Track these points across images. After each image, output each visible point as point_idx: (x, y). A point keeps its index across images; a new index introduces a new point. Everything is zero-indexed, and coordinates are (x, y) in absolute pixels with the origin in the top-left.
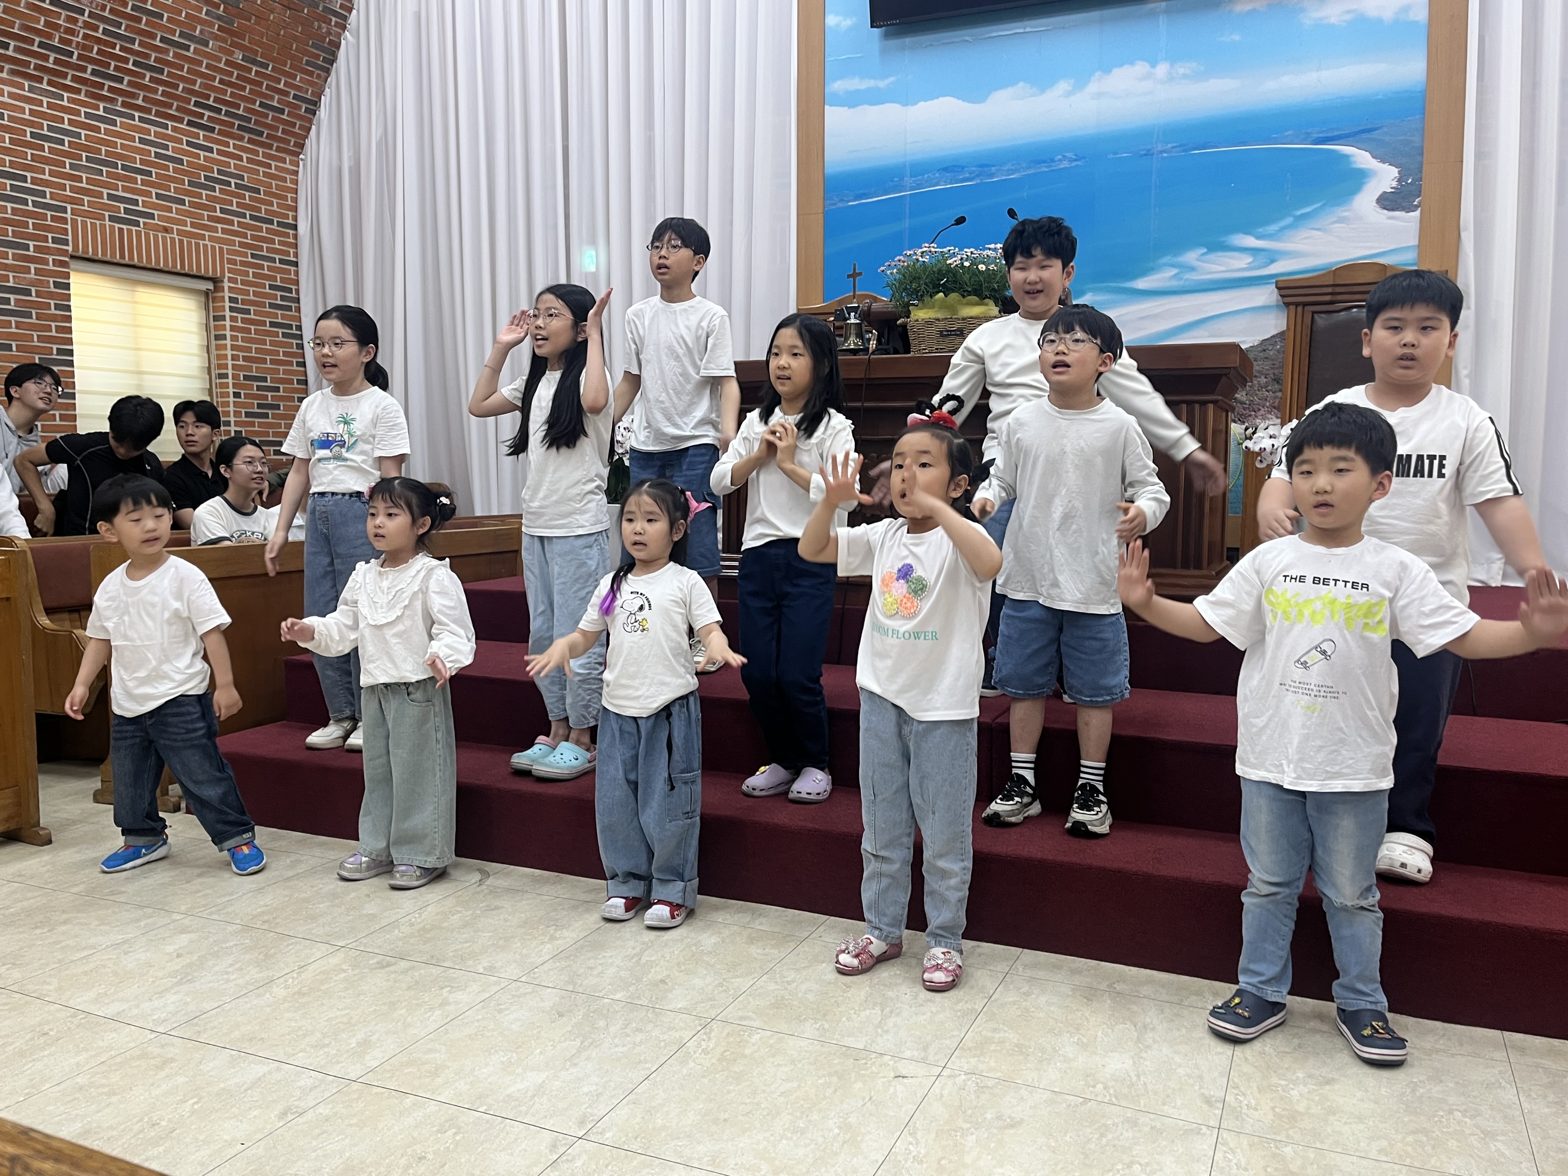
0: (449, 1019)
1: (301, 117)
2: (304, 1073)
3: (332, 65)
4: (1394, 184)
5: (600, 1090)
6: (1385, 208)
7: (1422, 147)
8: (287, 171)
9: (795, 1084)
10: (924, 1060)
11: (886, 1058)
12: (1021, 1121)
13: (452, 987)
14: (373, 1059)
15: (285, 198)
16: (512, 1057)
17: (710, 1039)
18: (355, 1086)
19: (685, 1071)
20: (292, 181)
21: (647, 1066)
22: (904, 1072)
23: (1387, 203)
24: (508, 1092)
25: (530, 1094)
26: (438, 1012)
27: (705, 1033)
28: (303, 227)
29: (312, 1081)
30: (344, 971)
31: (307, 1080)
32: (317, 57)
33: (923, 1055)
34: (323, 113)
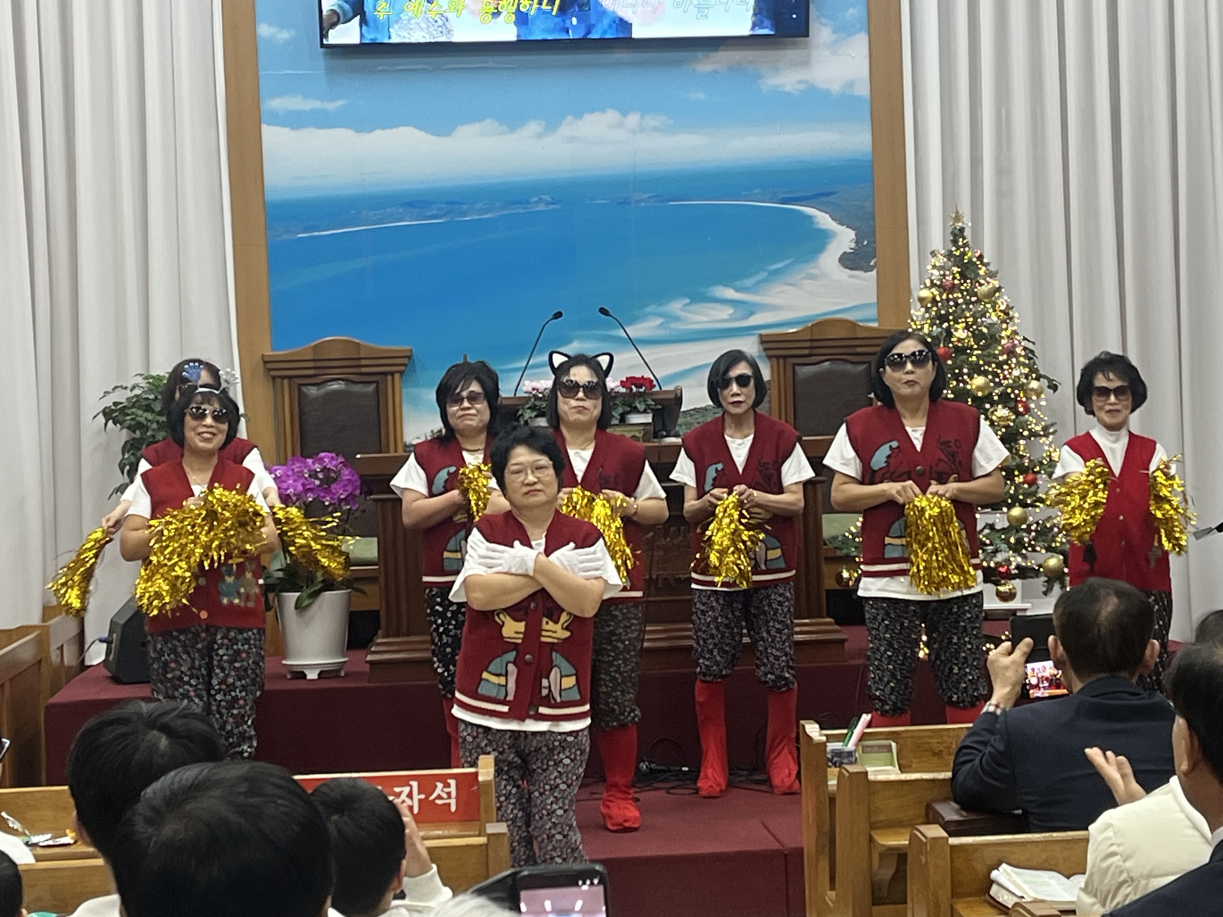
4: (853, 245)
6: (846, 267)
7: (873, 213)
23: (848, 263)
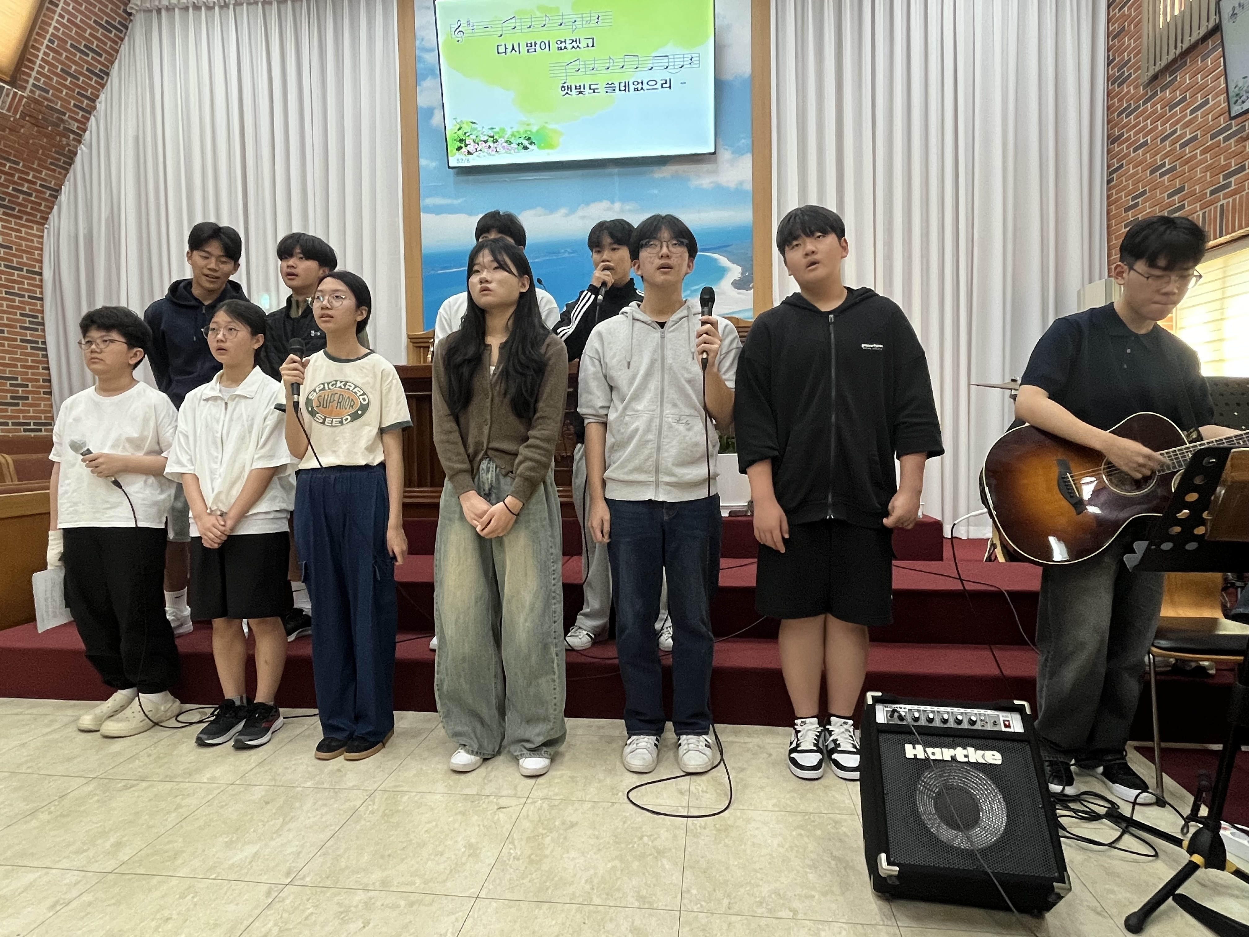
0: (183, 817)
1: (46, 200)
2: (68, 873)
3: (70, 166)
4: (740, 275)
5: (300, 850)
7: (752, 257)
8: (35, 235)
9: (434, 824)
10: (515, 796)
11: (491, 798)
12: (576, 824)
13: (184, 795)
14: (124, 855)
15: (33, 254)
16: (233, 837)
17: (374, 804)
18: (111, 877)
19: (358, 827)
20: (38, 242)
21: (332, 828)
22: (503, 805)
24: (231, 862)
25: (248, 860)
26: (174, 815)
27: (371, 801)
28: (48, 274)
29: (76, 878)
30: (98, 795)
31: (71, 877)
32: (59, 160)
33: (514, 792)
34: (64, 197)
